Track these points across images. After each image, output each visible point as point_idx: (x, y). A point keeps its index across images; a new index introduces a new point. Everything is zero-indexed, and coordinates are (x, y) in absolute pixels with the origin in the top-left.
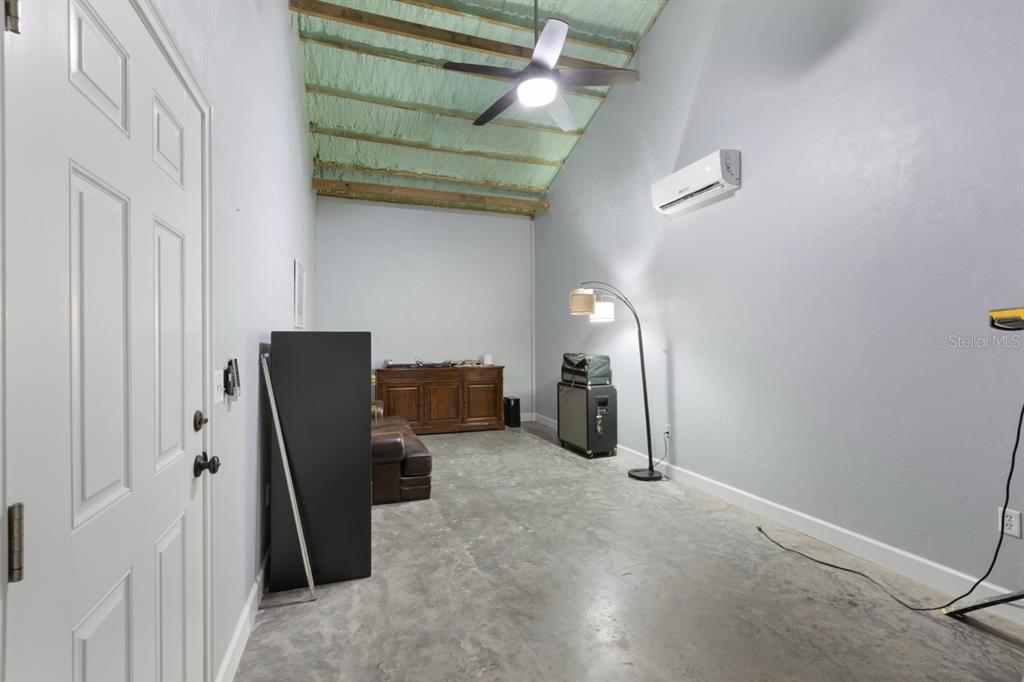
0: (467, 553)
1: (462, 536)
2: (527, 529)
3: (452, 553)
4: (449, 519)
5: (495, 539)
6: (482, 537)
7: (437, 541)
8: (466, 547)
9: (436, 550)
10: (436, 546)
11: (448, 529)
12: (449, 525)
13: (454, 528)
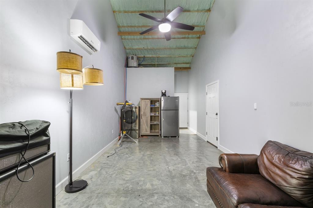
0: (188, 163)
1: (190, 168)
2: (168, 167)
3: (193, 164)
4: (195, 176)
5: (180, 166)
6: (183, 167)
7: (198, 168)
8: (189, 165)
9: (197, 165)
10: (198, 167)
11: (195, 171)
12: (195, 173)
13: (192, 172)
